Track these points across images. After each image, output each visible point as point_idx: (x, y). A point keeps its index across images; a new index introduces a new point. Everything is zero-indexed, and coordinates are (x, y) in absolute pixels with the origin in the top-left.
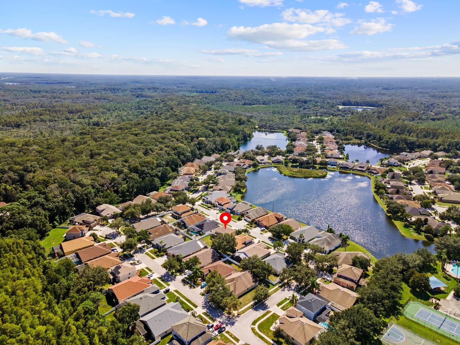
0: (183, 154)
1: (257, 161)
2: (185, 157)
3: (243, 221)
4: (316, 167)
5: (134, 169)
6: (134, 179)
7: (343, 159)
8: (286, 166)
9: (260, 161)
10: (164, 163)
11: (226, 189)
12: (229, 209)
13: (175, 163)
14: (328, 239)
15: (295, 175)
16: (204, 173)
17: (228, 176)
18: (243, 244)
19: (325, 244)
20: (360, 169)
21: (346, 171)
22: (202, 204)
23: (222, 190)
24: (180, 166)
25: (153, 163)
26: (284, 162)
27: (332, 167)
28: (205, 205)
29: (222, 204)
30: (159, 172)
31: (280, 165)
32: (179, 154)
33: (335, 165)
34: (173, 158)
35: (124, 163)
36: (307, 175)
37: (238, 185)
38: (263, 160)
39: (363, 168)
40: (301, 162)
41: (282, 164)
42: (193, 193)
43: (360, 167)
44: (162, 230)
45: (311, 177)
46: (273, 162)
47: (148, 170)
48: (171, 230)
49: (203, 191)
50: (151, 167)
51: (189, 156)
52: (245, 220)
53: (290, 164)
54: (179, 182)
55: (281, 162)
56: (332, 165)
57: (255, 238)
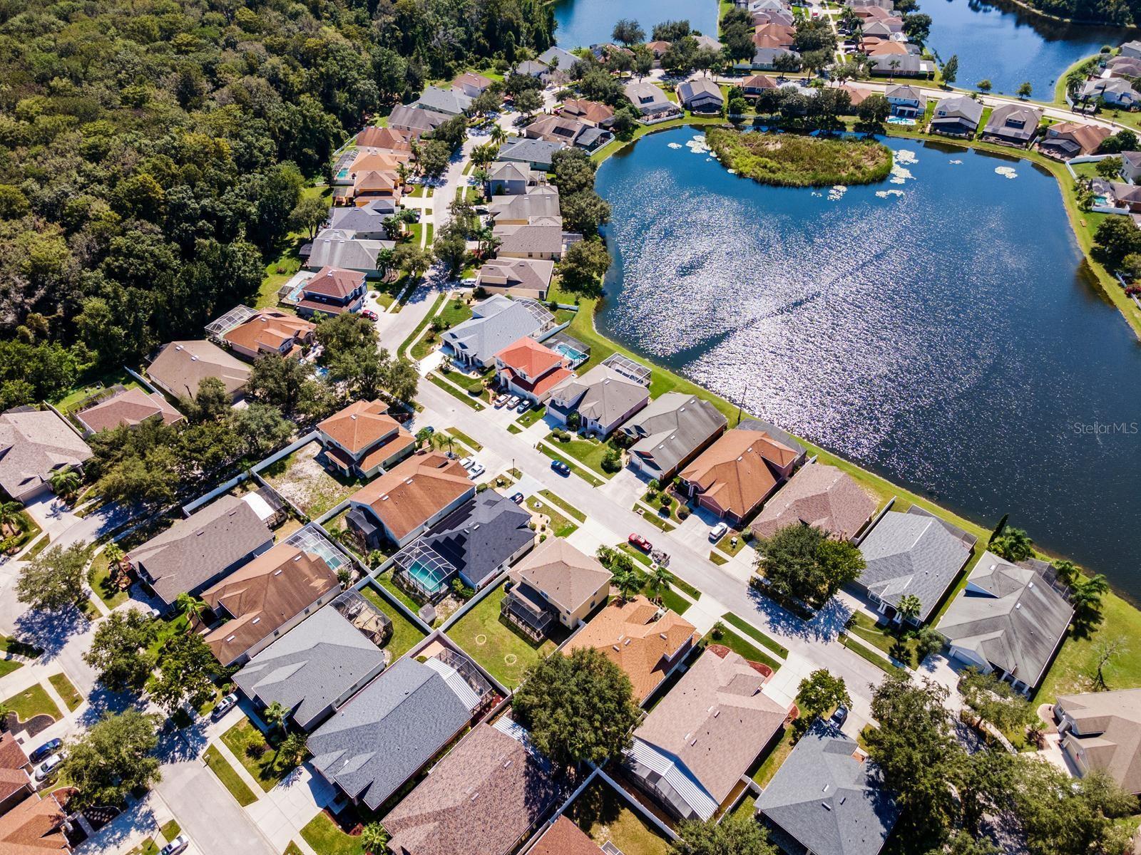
0: (343, 84)
1: (632, 110)
2: (353, 93)
3: (625, 473)
4: (843, 124)
5: (134, 202)
6: (138, 257)
7: (931, 77)
8: (737, 122)
9: (639, 106)
10: (267, 149)
11: (534, 281)
12: (562, 409)
13: (312, 132)
14: (1026, 613)
15: (779, 176)
16: (434, 174)
17: (531, 198)
18: (655, 670)
19: (1019, 646)
20: (1011, 132)
21: (957, 143)
22: (445, 371)
23: (517, 283)
24: (339, 143)
25: (219, 153)
26: (725, 104)
27: (903, 122)
28: (456, 378)
29: (531, 380)
30: (252, 198)
31: (714, 121)
32: (326, 88)
33: (911, 115)
34: (304, 117)
35: (89, 166)
36: (822, 176)
37: (577, 258)
38: (650, 99)
39: (1020, 125)
40: (789, 106)
41: (721, 116)
42: (402, 303)
43: (1010, 124)
44: (280, 593)
45: (838, 183)
46: (686, 106)
47: (198, 197)
48: (319, 583)
49: (440, 288)
50: (211, 181)
51: (367, 92)
52: (633, 467)
53: (750, 115)
54: (340, 246)
55: (719, 107)
56: (901, 115)
57: (696, 595)
